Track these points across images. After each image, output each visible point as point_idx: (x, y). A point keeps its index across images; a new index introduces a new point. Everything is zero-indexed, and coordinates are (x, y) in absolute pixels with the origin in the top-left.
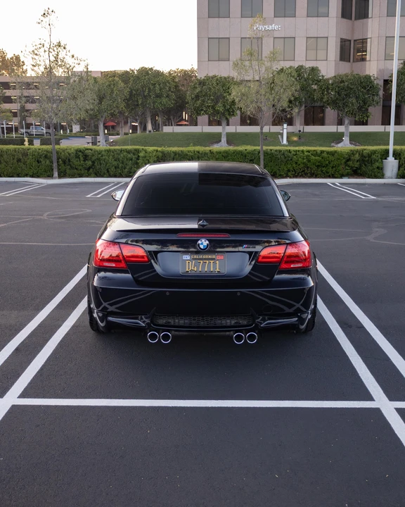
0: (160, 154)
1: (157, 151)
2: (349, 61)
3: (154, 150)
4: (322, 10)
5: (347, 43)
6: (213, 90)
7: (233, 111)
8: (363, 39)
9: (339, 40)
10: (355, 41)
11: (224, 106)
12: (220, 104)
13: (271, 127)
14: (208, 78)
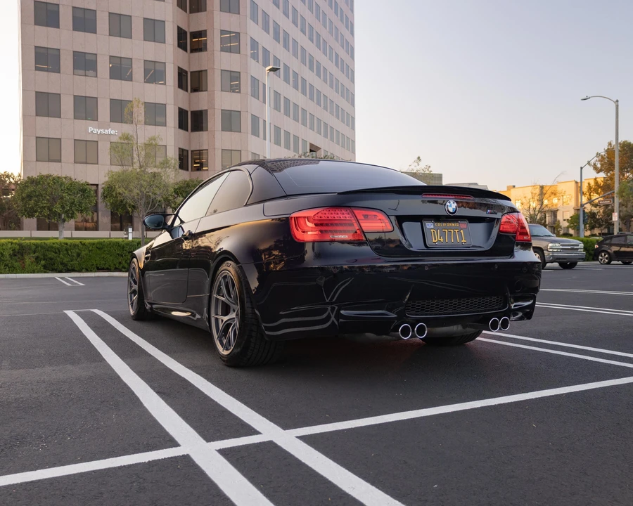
0: (17, 247)
1: (12, 243)
2: (188, 170)
3: (9, 242)
4: (158, 119)
5: (185, 153)
6: (49, 190)
7: (73, 213)
8: (200, 150)
9: (178, 150)
10: (192, 151)
11: (63, 207)
12: (58, 205)
13: (112, 232)
14: (42, 177)
